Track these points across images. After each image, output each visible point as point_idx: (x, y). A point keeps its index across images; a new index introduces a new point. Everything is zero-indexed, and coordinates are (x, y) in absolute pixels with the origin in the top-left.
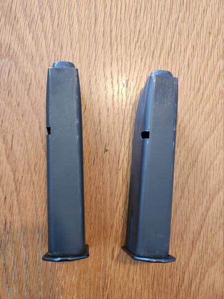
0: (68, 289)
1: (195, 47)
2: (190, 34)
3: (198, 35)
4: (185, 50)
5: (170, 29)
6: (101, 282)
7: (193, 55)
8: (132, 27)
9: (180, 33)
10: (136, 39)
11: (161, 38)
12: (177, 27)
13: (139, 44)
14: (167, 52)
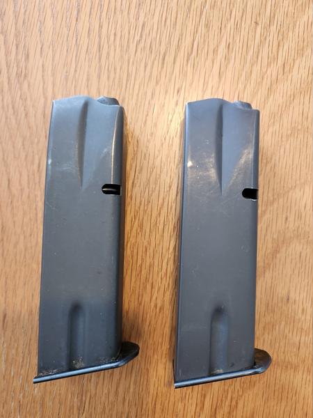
0: (29, 406)
1: (231, 47)
2: (223, 26)
3: (237, 27)
4: (215, 51)
5: (191, 19)
6: (76, 400)
7: (227, 58)
8: (133, 20)
9: (207, 26)
10: (137, 38)
11: (178, 33)
12: (203, 16)
13: (142, 45)
14: (186, 56)
